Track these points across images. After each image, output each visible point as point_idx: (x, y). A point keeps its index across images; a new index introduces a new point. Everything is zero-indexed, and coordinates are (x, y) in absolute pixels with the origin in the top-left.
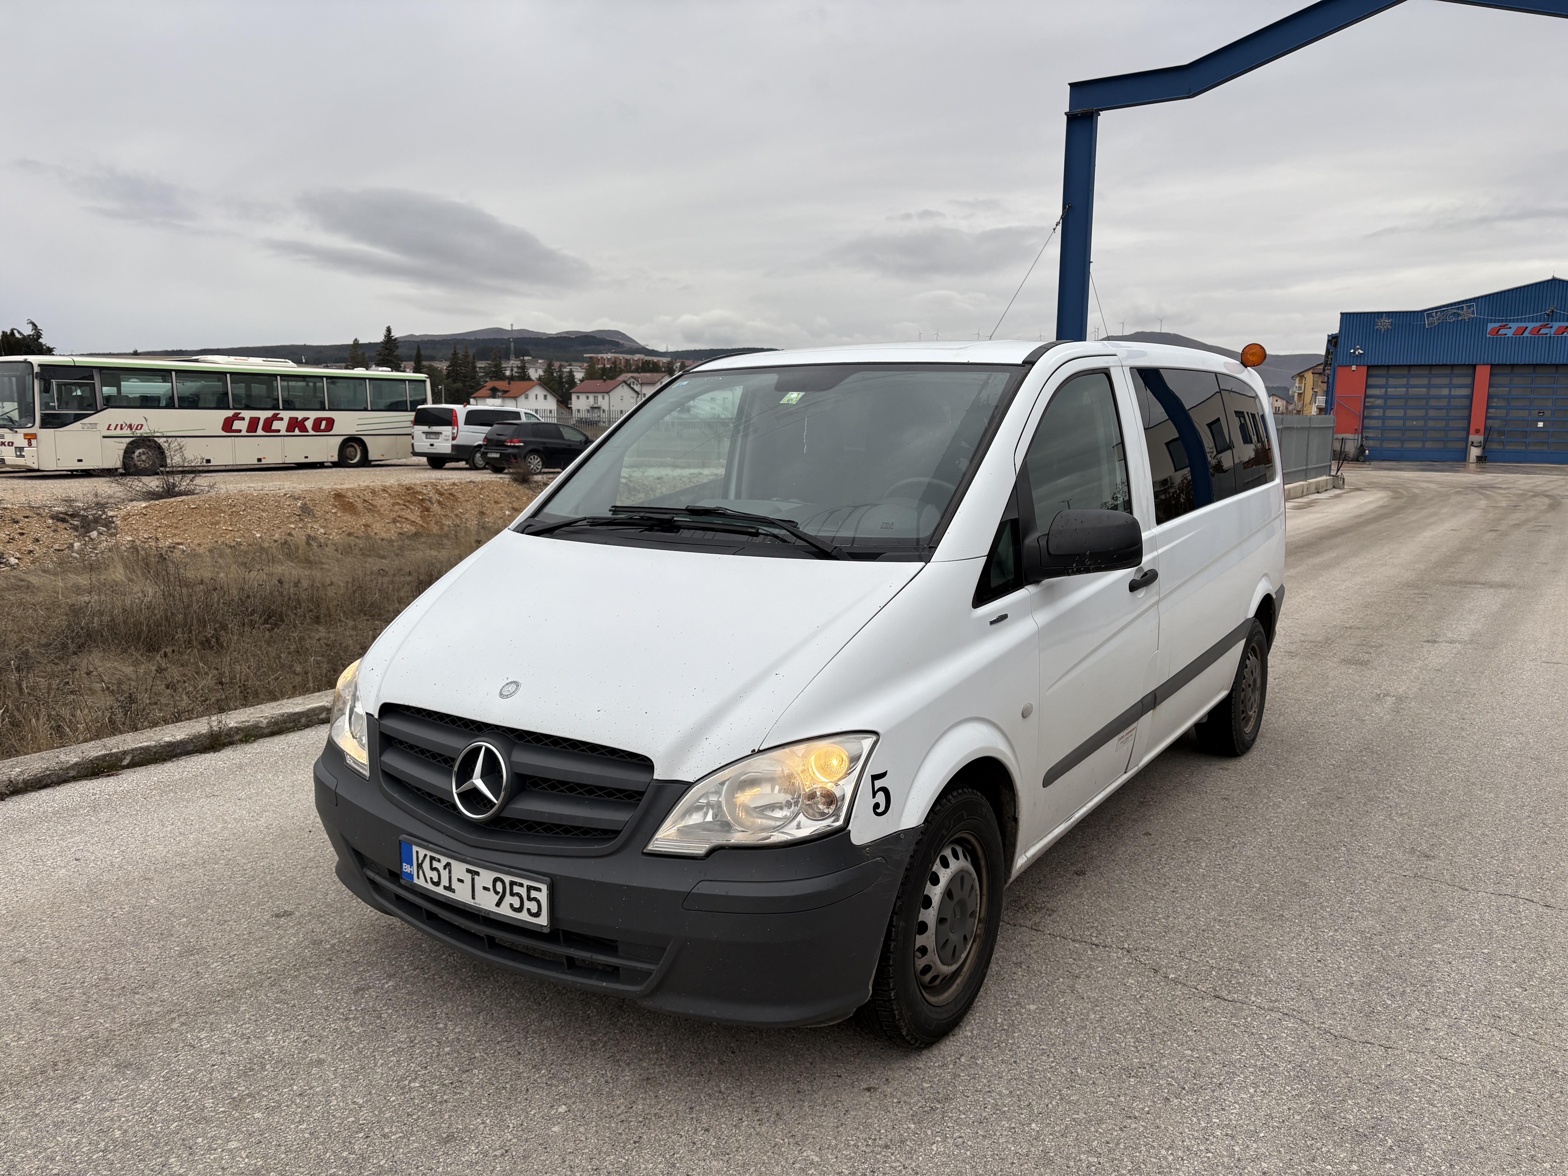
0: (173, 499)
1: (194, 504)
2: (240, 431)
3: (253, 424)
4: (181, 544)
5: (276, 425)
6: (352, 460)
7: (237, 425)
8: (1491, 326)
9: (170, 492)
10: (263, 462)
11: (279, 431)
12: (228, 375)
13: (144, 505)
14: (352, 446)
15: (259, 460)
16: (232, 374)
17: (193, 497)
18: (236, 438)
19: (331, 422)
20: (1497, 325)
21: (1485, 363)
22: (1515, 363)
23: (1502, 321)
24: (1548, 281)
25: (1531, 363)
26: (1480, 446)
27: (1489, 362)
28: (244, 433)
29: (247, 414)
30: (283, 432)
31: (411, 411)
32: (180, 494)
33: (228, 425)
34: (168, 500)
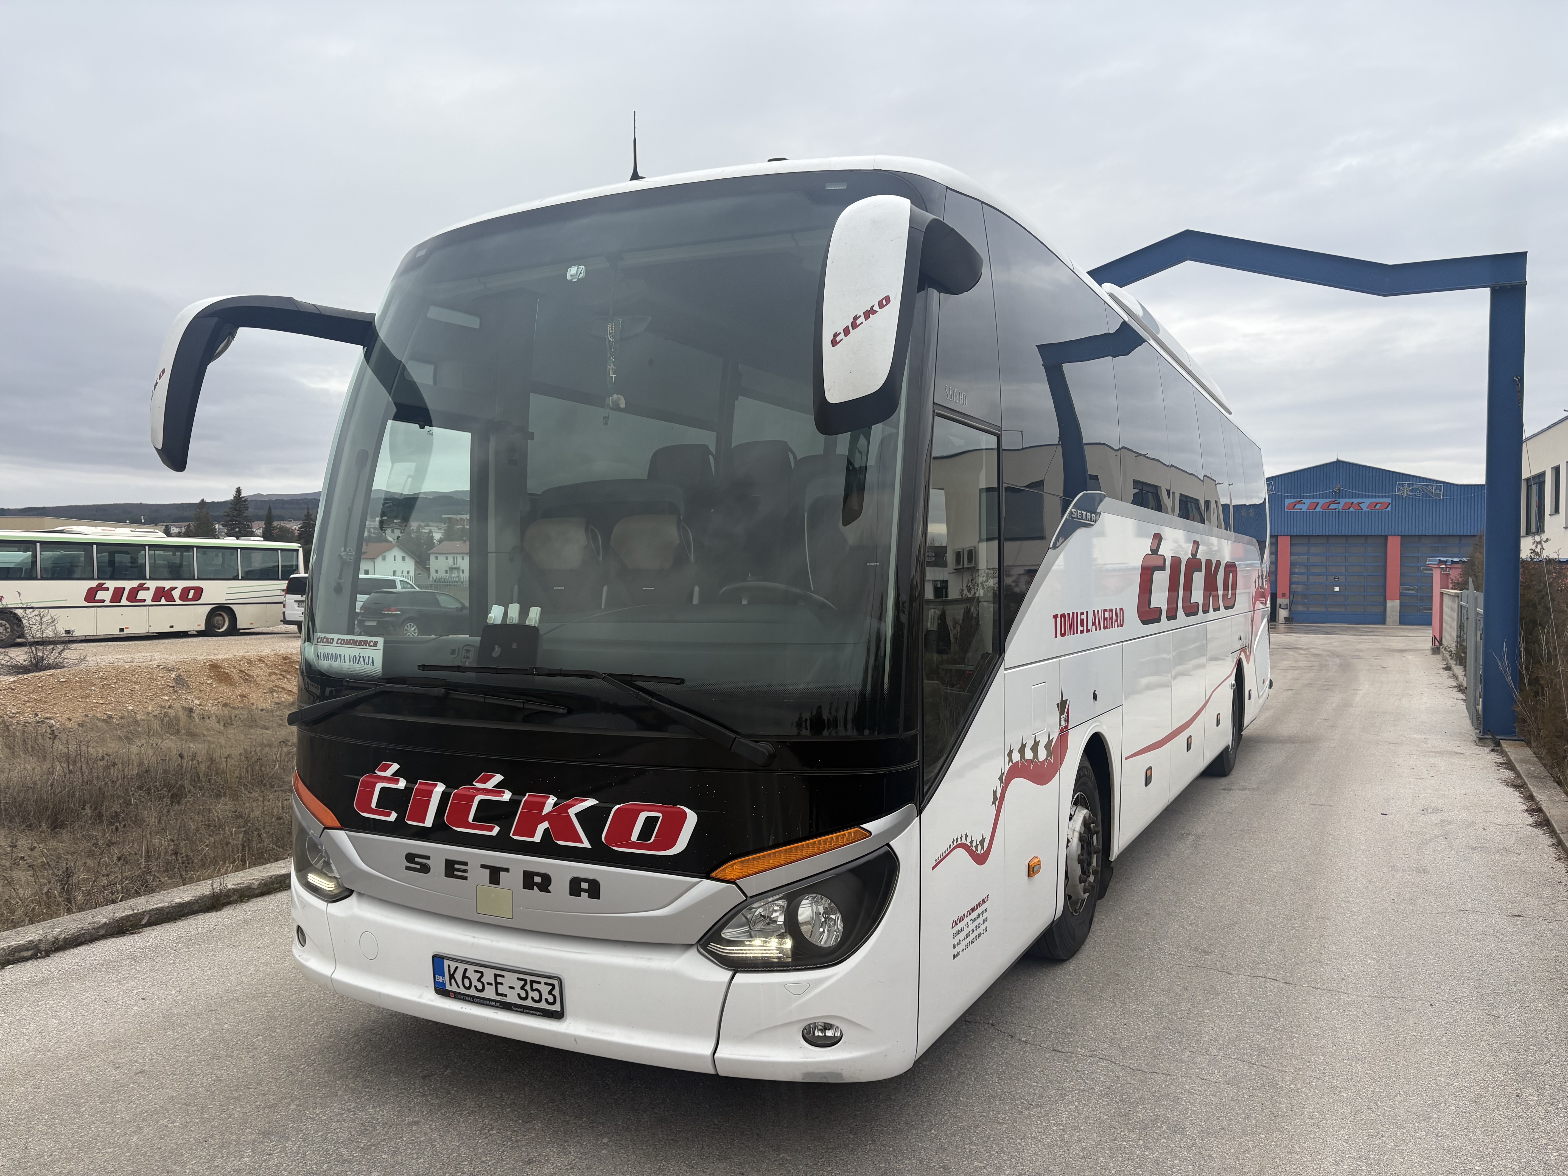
0: (41, 673)
1: (64, 678)
2: (104, 601)
3: (117, 595)
4: (50, 718)
5: (141, 595)
6: (219, 629)
7: (100, 595)
8: (1288, 502)
9: (37, 666)
10: (126, 631)
11: (144, 601)
12: (95, 546)
13: (12, 680)
14: (220, 615)
15: (122, 630)
16: (98, 544)
17: (63, 670)
18: (99, 609)
19: (199, 591)
20: (1293, 501)
21: (1286, 534)
22: (1311, 534)
23: (1297, 497)
24: (1333, 463)
25: (1324, 534)
26: (1287, 608)
27: (1289, 534)
28: (107, 603)
29: (112, 584)
30: (148, 602)
31: (283, 579)
32: (49, 667)
33: (91, 596)
34: (37, 674)
